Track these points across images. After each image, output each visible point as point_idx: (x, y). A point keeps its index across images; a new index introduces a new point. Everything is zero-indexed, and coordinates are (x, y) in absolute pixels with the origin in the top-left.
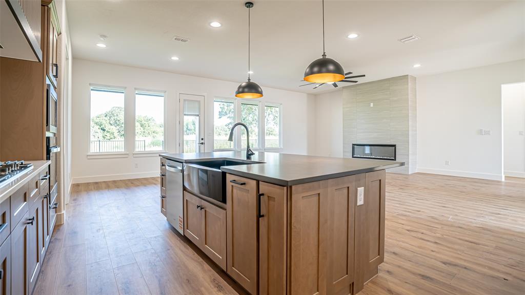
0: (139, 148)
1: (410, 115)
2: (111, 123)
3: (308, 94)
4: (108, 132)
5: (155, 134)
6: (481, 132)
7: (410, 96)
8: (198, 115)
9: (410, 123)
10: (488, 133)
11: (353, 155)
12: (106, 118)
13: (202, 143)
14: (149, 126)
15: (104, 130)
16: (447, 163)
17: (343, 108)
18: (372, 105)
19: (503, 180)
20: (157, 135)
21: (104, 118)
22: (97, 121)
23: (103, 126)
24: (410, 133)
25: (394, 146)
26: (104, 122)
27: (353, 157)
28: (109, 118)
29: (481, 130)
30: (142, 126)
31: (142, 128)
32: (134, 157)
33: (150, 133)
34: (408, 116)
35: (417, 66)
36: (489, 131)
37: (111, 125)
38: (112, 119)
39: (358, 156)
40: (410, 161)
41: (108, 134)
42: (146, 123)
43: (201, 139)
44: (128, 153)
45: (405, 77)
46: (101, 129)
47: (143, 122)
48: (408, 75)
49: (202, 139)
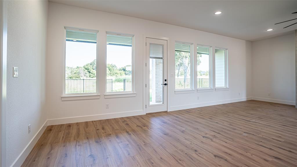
0: (108, 90)
2: (94, 68)
3: (246, 41)
4: (92, 73)
5: (117, 75)
8: (161, 58)
12: (91, 66)
13: (166, 84)
14: (113, 70)
15: (90, 72)
20: (118, 75)
21: (90, 65)
22: (86, 67)
23: (89, 70)
26: (90, 68)
28: (92, 66)
30: (109, 70)
31: (109, 71)
32: (105, 98)
33: (114, 74)
37: (93, 69)
41: (92, 75)
42: (112, 68)
43: (164, 80)
44: (99, 94)
46: (89, 72)
47: (110, 68)
49: (166, 80)
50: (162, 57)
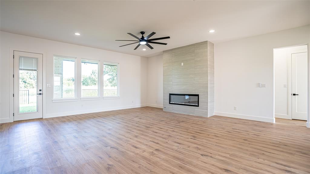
1: (208, 71)
2: (31, 77)
4: (29, 84)
6: (259, 85)
7: (209, 57)
9: (209, 78)
10: (264, 86)
11: (170, 102)
12: (27, 75)
13: (40, 94)
15: (25, 82)
16: (235, 108)
17: (164, 67)
18: (182, 64)
19: (274, 122)
23: (25, 80)
24: (209, 85)
25: (198, 95)
27: (170, 103)
28: (29, 74)
29: (259, 84)
34: (207, 73)
35: (212, 31)
36: (265, 85)
38: (32, 75)
39: (174, 103)
40: (209, 107)
45: (206, 42)
46: (24, 82)
48: (207, 41)
49: (40, 90)
50: (36, 69)
